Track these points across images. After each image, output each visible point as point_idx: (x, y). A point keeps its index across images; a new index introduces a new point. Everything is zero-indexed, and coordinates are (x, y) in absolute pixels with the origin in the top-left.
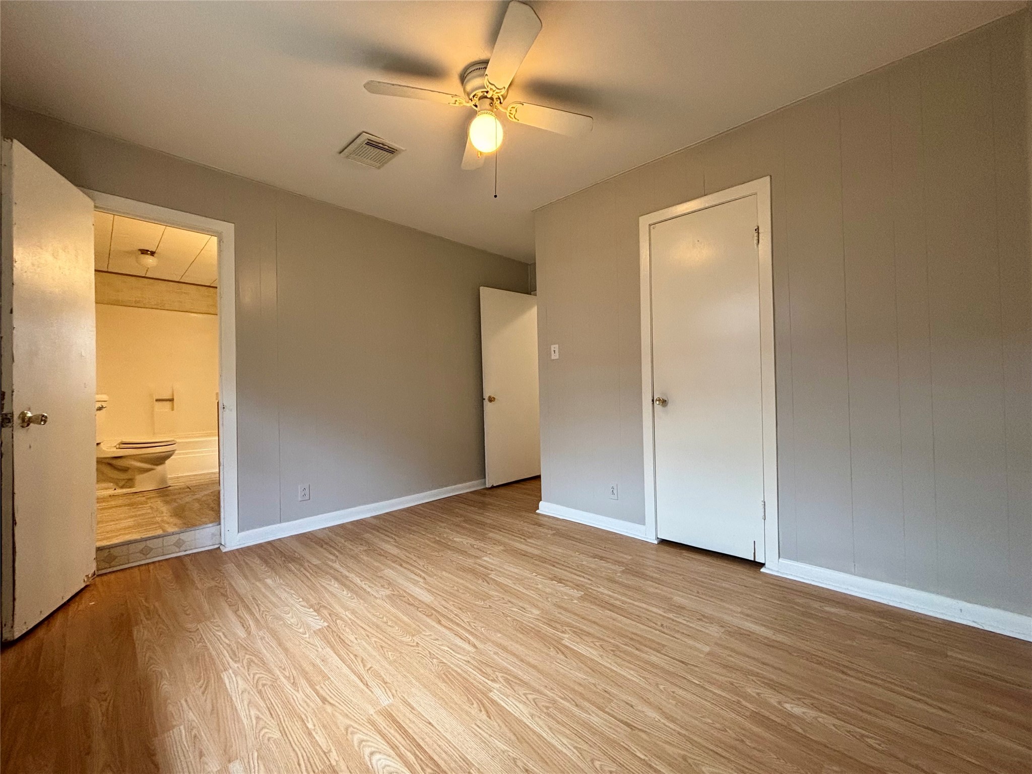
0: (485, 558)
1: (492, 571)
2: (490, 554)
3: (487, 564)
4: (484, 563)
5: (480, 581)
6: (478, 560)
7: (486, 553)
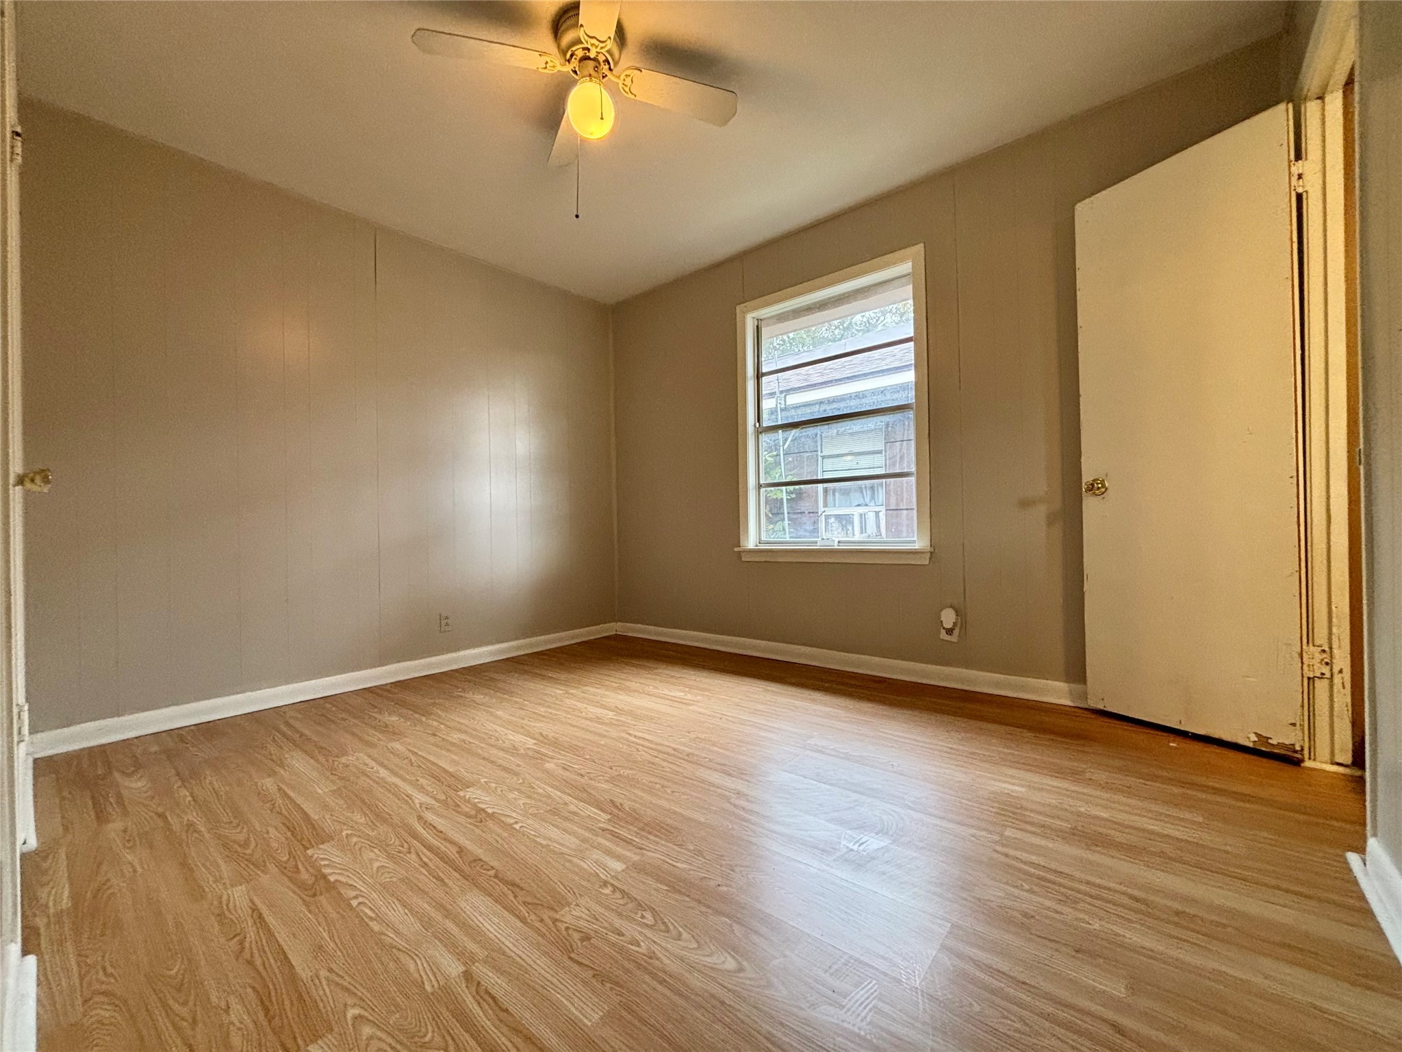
0: (618, 866)
1: (603, 830)
2: (605, 884)
3: (613, 847)
4: (619, 850)
5: (627, 805)
6: (636, 858)
7: (615, 888)
